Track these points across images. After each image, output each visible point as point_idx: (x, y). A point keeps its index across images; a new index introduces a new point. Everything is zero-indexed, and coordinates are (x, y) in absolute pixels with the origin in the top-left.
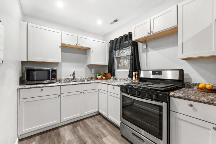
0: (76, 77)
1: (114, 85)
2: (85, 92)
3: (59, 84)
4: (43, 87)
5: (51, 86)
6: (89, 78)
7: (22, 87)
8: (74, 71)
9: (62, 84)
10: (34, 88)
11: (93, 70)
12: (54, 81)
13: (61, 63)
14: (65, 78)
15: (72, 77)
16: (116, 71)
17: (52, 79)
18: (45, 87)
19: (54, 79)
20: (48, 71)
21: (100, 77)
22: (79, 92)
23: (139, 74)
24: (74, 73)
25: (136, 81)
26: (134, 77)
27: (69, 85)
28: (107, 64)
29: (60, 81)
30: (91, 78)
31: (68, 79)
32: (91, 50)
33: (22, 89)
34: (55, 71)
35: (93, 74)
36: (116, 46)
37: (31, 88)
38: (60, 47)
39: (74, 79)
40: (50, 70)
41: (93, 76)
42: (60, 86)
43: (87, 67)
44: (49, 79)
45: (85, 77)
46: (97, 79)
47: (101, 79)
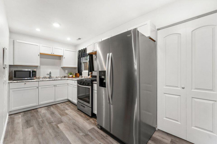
0: (52, 76)
1: (75, 80)
2: (57, 86)
3: (37, 80)
4: (26, 82)
5: (32, 81)
6: (63, 77)
8: (50, 72)
9: (40, 80)
10: (20, 82)
11: (66, 71)
12: (34, 78)
13: (40, 66)
14: (43, 77)
15: (49, 76)
16: (83, 71)
17: (32, 77)
18: (28, 82)
19: (34, 77)
20: (30, 71)
21: (71, 76)
22: (52, 86)
23: (92, 74)
24: (50, 73)
25: (91, 78)
26: (90, 75)
27: (45, 81)
28: (77, 67)
29: (39, 78)
30: (65, 77)
31: (45, 77)
32: (64, 57)
33: (11, 83)
34: (35, 72)
35: (66, 74)
36: (82, 55)
37: (17, 82)
38: (39, 55)
39: (50, 77)
40: (31, 71)
41: (66, 75)
42: (39, 81)
43: (61, 68)
44: (30, 77)
45: (59, 76)
46: (69, 77)
47: (72, 77)
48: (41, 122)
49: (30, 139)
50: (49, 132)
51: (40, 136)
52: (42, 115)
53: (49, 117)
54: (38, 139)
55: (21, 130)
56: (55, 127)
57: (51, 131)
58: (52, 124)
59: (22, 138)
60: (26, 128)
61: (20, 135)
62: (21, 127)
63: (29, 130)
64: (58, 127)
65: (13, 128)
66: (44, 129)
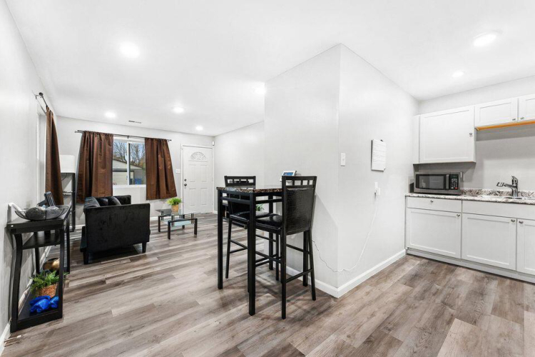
2: (525, 222)
3: (460, 197)
4: (434, 198)
5: (445, 199)
7: (410, 194)
10: (422, 197)
12: (454, 192)
14: (489, 190)
17: (450, 188)
18: (437, 198)
19: (454, 189)
20: (445, 175)
22: (507, 220)
31: (499, 192)
33: (409, 196)
34: (457, 176)
37: (418, 197)
38: (471, 134)
39: (514, 193)
40: (448, 175)
42: (462, 200)
44: (445, 189)
48: (433, 290)
49: (390, 299)
50: (423, 314)
51: (403, 307)
52: (451, 282)
53: (459, 294)
54: (397, 308)
55: (396, 281)
56: (447, 317)
57: (427, 315)
58: (448, 307)
59: (384, 290)
60: (403, 283)
61: (386, 286)
62: (400, 277)
63: (403, 289)
64: (449, 322)
65: (391, 272)
66: (421, 303)
